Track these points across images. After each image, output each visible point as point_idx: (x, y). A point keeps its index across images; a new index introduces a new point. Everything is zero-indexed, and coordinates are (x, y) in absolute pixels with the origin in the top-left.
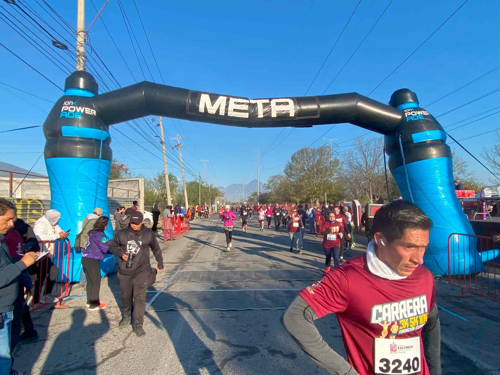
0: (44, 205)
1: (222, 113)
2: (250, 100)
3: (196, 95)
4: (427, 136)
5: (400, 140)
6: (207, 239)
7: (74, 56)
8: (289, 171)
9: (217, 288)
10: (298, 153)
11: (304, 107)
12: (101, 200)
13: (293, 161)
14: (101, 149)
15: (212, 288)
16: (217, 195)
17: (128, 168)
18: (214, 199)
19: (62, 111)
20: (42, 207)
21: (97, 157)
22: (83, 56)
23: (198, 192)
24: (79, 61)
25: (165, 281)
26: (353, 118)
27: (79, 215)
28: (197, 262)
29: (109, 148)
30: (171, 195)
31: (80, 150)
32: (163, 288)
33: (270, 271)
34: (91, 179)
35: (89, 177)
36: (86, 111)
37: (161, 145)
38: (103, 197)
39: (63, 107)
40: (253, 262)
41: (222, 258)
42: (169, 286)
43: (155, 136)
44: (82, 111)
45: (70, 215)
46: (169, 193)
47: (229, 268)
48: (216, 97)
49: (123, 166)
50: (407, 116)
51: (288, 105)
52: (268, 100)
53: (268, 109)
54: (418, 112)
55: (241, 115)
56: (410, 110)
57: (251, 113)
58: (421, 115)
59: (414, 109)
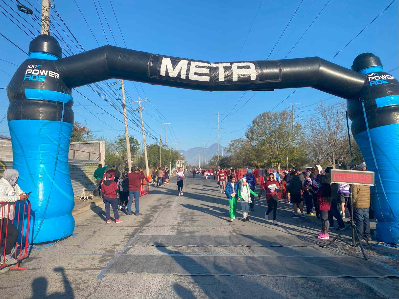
0: (6, 166)
1: (183, 76)
2: (212, 64)
3: (158, 59)
4: (391, 100)
5: (363, 105)
6: (167, 203)
7: (39, 20)
8: (250, 135)
10: (259, 116)
11: (266, 71)
12: (62, 162)
13: (254, 125)
14: (63, 112)
15: (171, 253)
16: (177, 158)
17: (90, 130)
18: (175, 162)
19: (26, 74)
20: (4, 168)
21: (59, 120)
22: (48, 21)
23: (159, 155)
24: (44, 25)
25: (123, 244)
26: (315, 83)
27: (40, 176)
28: (156, 226)
29: (71, 111)
30: (131, 157)
31: (43, 112)
32: (122, 251)
33: (230, 237)
34: (54, 141)
35: (51, 139)
36: (50, 74)
37: (122, 107)
38: (64, 159)
39: (27, 70)
40: (213, 227)
41: (182, 222)
42: (128, 249)
43: (117, 99)
44: (46, 74)
45: (31, 177)
46: (129, 156)
47: (189, 232)
48: (177, 61)
49: (85, 129)
50: (370, 81)
51: (249, 69)
52: (230, 64)
53: (229, 73)
54: (381, 76)
55: (202, 79)
56: (373, 74)
57: (212, 77)
58: (385, 80)
59: (377, 74)
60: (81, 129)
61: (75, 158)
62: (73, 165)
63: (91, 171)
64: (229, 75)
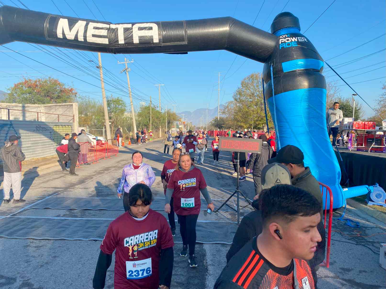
1: (81, 38)
3: (55, 20)
4: (297, 65)
5: (272, 69)
8: (239, 97)
10: (248, 78)
13: (242, 86)
17: (77, 92)
23: (149, 116)
25: (25, 206)
28: (81, 188)
32: (14, 213)
42: (21, 212)
46: (107, 118)
49: (72, 91)
50: (280, 43)
51: (151, 31)
52: (131, 24)
53: (129, 34)
54: (293, 38)
55: (101, 41)
56: (286, 36)
57: (111, 39)
58: (295, 42)
59: (290, 35)
60: (69, 90)
61: (39, 121)
62: (37, 127)
63: (62, 133)
64: (129, 37)
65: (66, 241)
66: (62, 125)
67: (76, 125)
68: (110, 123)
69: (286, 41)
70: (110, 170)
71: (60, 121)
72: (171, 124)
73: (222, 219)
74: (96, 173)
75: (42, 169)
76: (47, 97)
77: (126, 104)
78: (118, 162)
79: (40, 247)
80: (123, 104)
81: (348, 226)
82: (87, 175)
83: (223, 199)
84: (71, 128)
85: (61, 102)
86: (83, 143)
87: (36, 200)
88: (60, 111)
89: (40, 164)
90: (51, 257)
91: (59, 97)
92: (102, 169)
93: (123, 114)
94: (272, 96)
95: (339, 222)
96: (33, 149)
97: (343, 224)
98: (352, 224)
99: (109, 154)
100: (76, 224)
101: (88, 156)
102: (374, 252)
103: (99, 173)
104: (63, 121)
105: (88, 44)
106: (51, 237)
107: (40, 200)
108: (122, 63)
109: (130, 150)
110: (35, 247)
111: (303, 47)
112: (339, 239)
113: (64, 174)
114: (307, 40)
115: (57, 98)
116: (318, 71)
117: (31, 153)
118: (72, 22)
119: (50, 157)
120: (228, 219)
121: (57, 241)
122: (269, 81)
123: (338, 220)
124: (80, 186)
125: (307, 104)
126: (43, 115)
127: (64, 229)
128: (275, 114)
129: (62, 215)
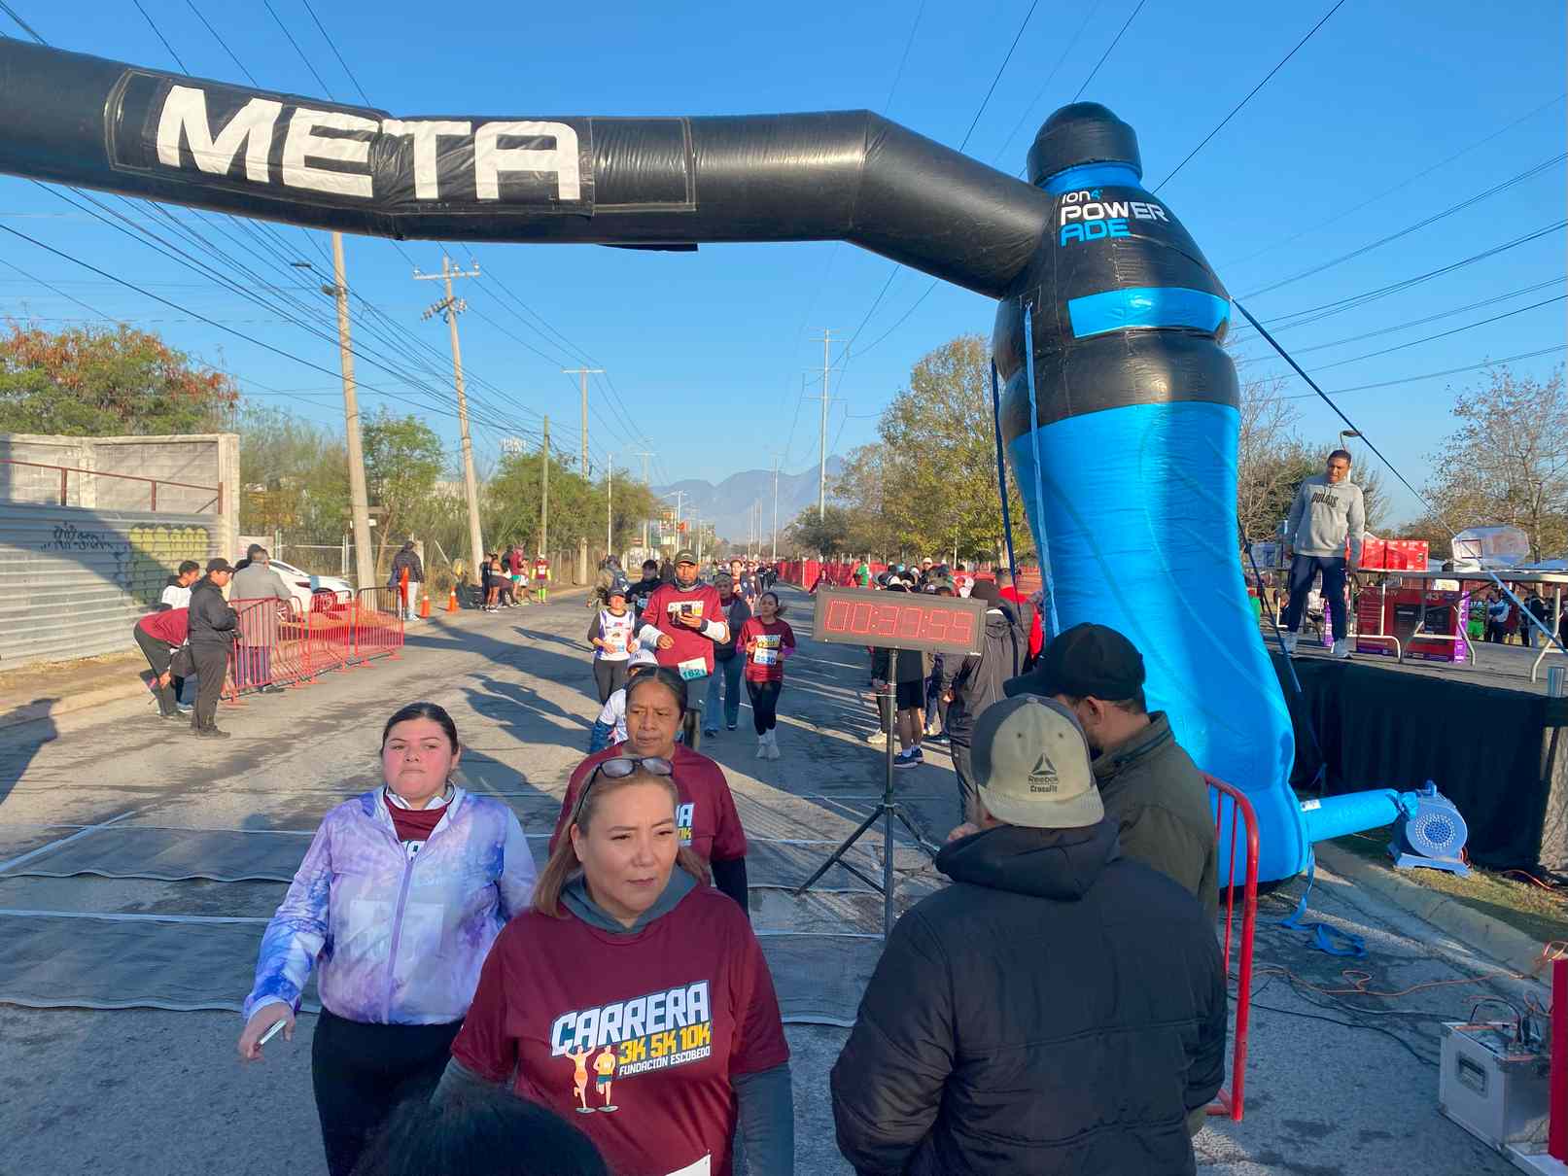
1: (257, 170)
3: (149, 91)
4: (1124, 308)
5: (1028, 323)
9: (158, 907)
10: (938, 356)
15: (135, 908)
17: (239, 388)
23: (538, 497)
28: (237, 792)
46: (360, 499)
48: (234, 101)
49: (219, 383)
50: (1063, 222)
51: (549, 152)
52: (468, 125)
53: (460, 161)
54: (1111, 206)
55: (339, 185)
56: (1084, 196)
57: (384, 178)
58: (1120, 221)
59: (1100, 194)
60: (203, 381)
61: (69, 504)
62: (58, 531)
63: (168, 557)
64: (457, 172)
65: (160, 1015)
66: (167, 526)
67: (228, 524)
68: (373, 523)
69: (1086, 216)
70: (365, 715)
71: (161, 508)
72: (627, 532)
73: (820, 924)
74: (303, 728)
75: (74, 707)
76: (107, 407)
77: (441, 445)
78: (400, 684)
79: (48, 1040)
80: (431, 445)
81: (1322, 950)
82: (266, 735)
83: (831, 839)
84: (209, 536)
85: (169, 429)
86: (255, 603)
87: (39, 838)
88: (161, 466)
89: (67, 686)
90: (89, 1086)
91: (159, 409)
92: (330, 713)
93: (427, 486)
94: (1029, 429)
95: (1287, 935)
96: (37, 623)
97: (1299, 944)
98: (1336, 945)
99: (363, 648)
100: (207, 945)
101: (273, 656)
102: (1419, 1058)
103: (320, 727)
104: (170, 510)
105: (288, 195)
106: (95, 998)
107: (57, 838)
108: (429, 277)
109: (455, 636)
110: (25, 1041)
111: (1152, 239)
112: (1282, 1006)
113: (166, 732)
114: (1167, 213)
115: (151, 413)
116: (1210, 337)
117: (30, 640)
118: (223, 104)
119: (111, 658)
120: (847, 922)
121: (121, 1014)
122: (1016, 369)
123: (1284, 926)
124: (234, 781)
125: (1164, 463)
126: (86, 479)
127: (152, 964)
128: (1039, 499)
129: (148, 905)
